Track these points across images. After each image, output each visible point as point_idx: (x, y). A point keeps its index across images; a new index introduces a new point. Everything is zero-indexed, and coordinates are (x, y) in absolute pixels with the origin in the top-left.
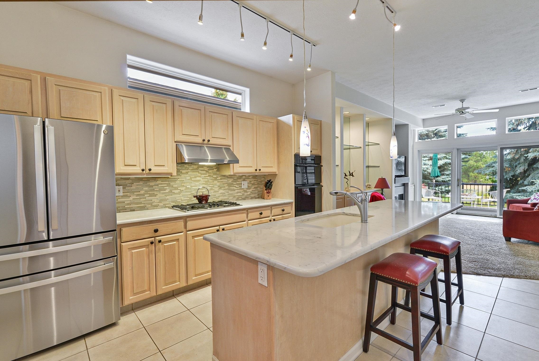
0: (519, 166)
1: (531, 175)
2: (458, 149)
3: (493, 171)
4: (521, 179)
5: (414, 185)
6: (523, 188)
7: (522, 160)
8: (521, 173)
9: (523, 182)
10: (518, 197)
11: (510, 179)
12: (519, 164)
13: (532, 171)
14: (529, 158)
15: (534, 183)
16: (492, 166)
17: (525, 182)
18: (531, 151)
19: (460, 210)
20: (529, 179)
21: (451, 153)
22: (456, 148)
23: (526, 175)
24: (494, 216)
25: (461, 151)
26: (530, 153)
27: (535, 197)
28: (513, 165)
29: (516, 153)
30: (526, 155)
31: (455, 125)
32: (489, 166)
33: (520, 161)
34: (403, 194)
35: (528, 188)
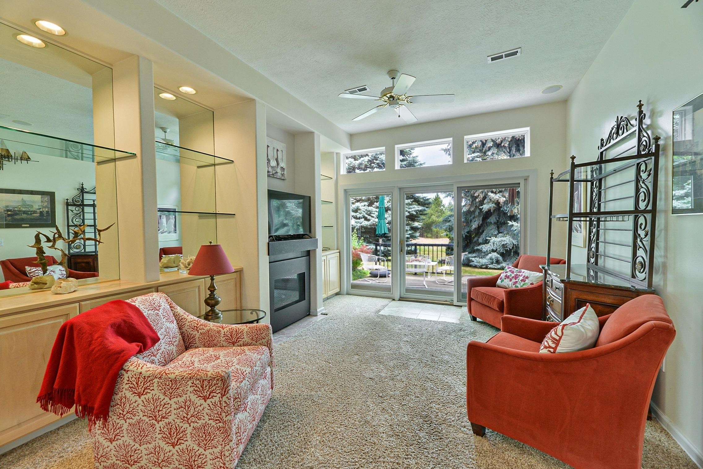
0: (474, 221)
1: (485, 232)
2: (400, 188)
3: (450, 226)
4: (475, 236)
5: (338, 251)
6: (478, 247)
7: (477, 213)
8: (475, 228)
9: (478, 240)
10: (474, 258)
11: (466, 235)
12: (474, 218)
13: (486, 227)
14: (484, 211)
15: (488, 241)
16: (449, 220)
17: (480, 239)
18: (486, 203)
19: (405, 293)
20: (483, 236)
21: (390, 194)
22: (398, 186)
23: (481, 231)
24: (449, 302)
25: (405, 192)
26: (485, 204)
27: (506, 274)
28: (468, 219)
29: (471, 205)
30: (481, 207)
31: (396, 146)
32: (446, 221)
33: (475, 215)
34: (304, 273)
35: (483, 248)
